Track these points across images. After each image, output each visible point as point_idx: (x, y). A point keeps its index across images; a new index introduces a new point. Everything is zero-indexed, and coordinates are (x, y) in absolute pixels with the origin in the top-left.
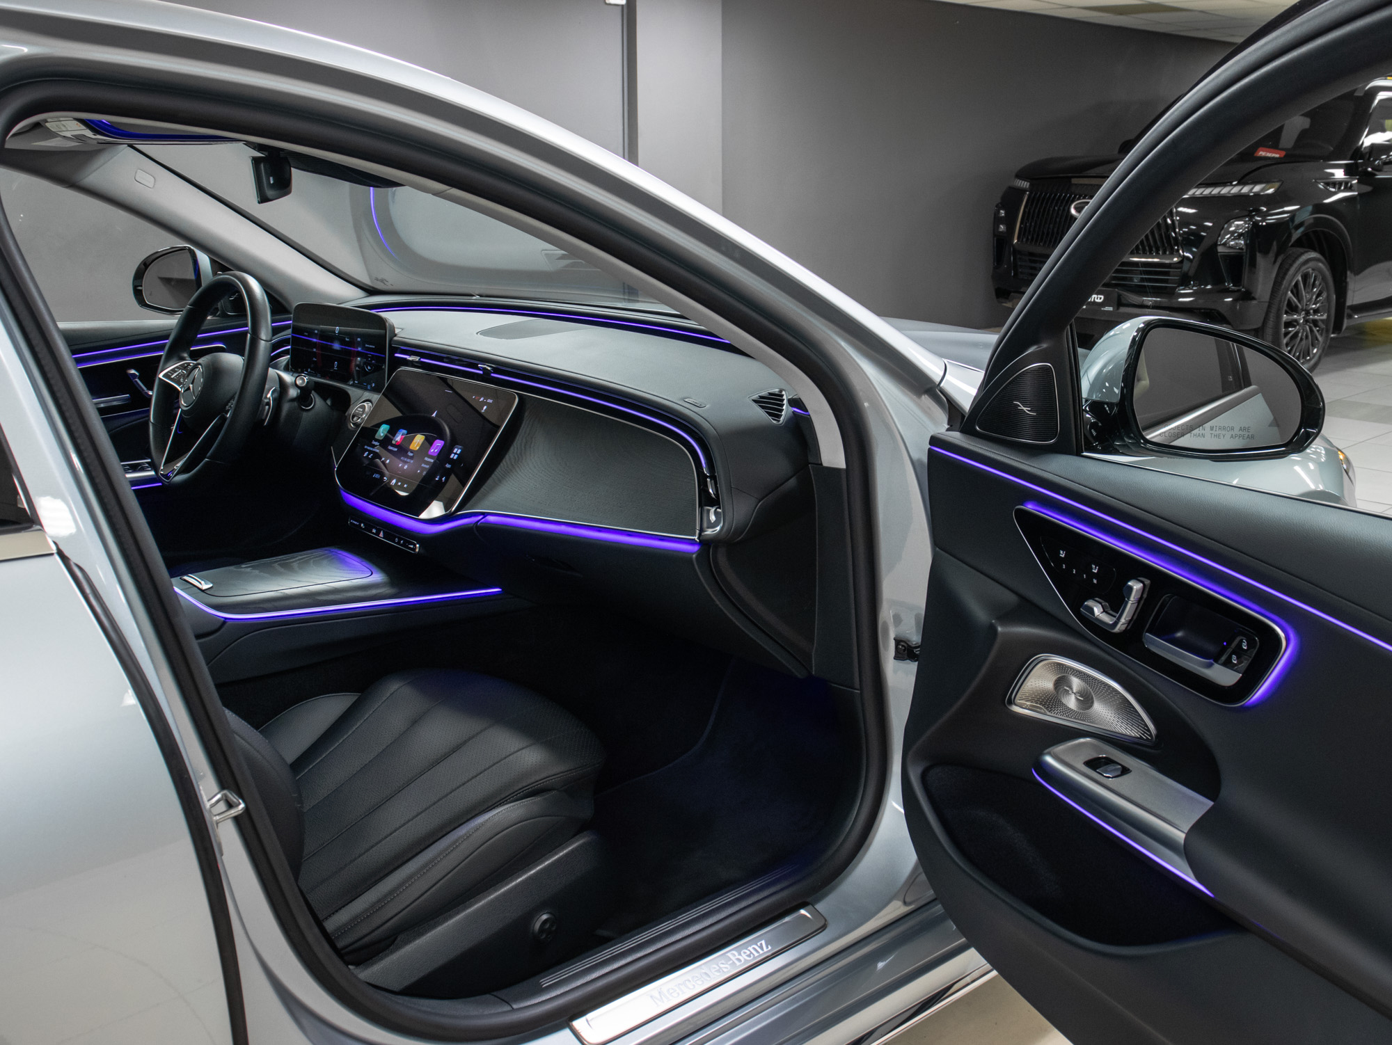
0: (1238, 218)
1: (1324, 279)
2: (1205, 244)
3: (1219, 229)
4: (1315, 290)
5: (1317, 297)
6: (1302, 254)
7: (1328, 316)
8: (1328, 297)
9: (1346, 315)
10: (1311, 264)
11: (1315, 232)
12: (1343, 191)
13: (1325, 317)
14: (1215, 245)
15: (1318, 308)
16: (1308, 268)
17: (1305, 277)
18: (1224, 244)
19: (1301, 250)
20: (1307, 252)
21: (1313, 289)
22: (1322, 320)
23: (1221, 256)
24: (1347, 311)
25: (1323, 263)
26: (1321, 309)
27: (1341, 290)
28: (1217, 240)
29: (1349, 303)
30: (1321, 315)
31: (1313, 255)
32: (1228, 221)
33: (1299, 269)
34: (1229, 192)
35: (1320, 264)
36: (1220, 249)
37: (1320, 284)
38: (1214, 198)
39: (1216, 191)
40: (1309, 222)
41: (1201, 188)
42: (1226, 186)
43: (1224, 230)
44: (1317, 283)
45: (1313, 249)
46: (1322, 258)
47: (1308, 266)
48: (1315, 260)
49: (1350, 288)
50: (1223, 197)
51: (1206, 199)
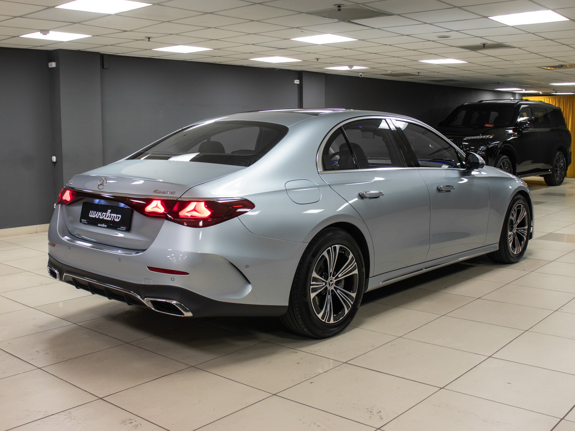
0: (482, 146)
1: (509, 164)
6: (502, 156)
10: (505, 160)
11: (505, 150)
12: (513, 137)
17: (503, 163)
20: (503, 156)
21: (506, 167)
24: (516, 174)
25: (508, 159)
31: (505, 156)
32: (479, 147)
33: (502, 161)
34: (479, 138)
35: (508, 160)
38: (474, 139)
39: (475, 137)
40: (503, 146)
41: (470, 137)
42: (478, 136)
43: (478, 150)
44: (507, 165)
45: (505, 155)
46: (508, 157)
47: (503, 160)
48: (506, 158)
49: (517, 168)
50: (477, 139)
51: (471, 140)
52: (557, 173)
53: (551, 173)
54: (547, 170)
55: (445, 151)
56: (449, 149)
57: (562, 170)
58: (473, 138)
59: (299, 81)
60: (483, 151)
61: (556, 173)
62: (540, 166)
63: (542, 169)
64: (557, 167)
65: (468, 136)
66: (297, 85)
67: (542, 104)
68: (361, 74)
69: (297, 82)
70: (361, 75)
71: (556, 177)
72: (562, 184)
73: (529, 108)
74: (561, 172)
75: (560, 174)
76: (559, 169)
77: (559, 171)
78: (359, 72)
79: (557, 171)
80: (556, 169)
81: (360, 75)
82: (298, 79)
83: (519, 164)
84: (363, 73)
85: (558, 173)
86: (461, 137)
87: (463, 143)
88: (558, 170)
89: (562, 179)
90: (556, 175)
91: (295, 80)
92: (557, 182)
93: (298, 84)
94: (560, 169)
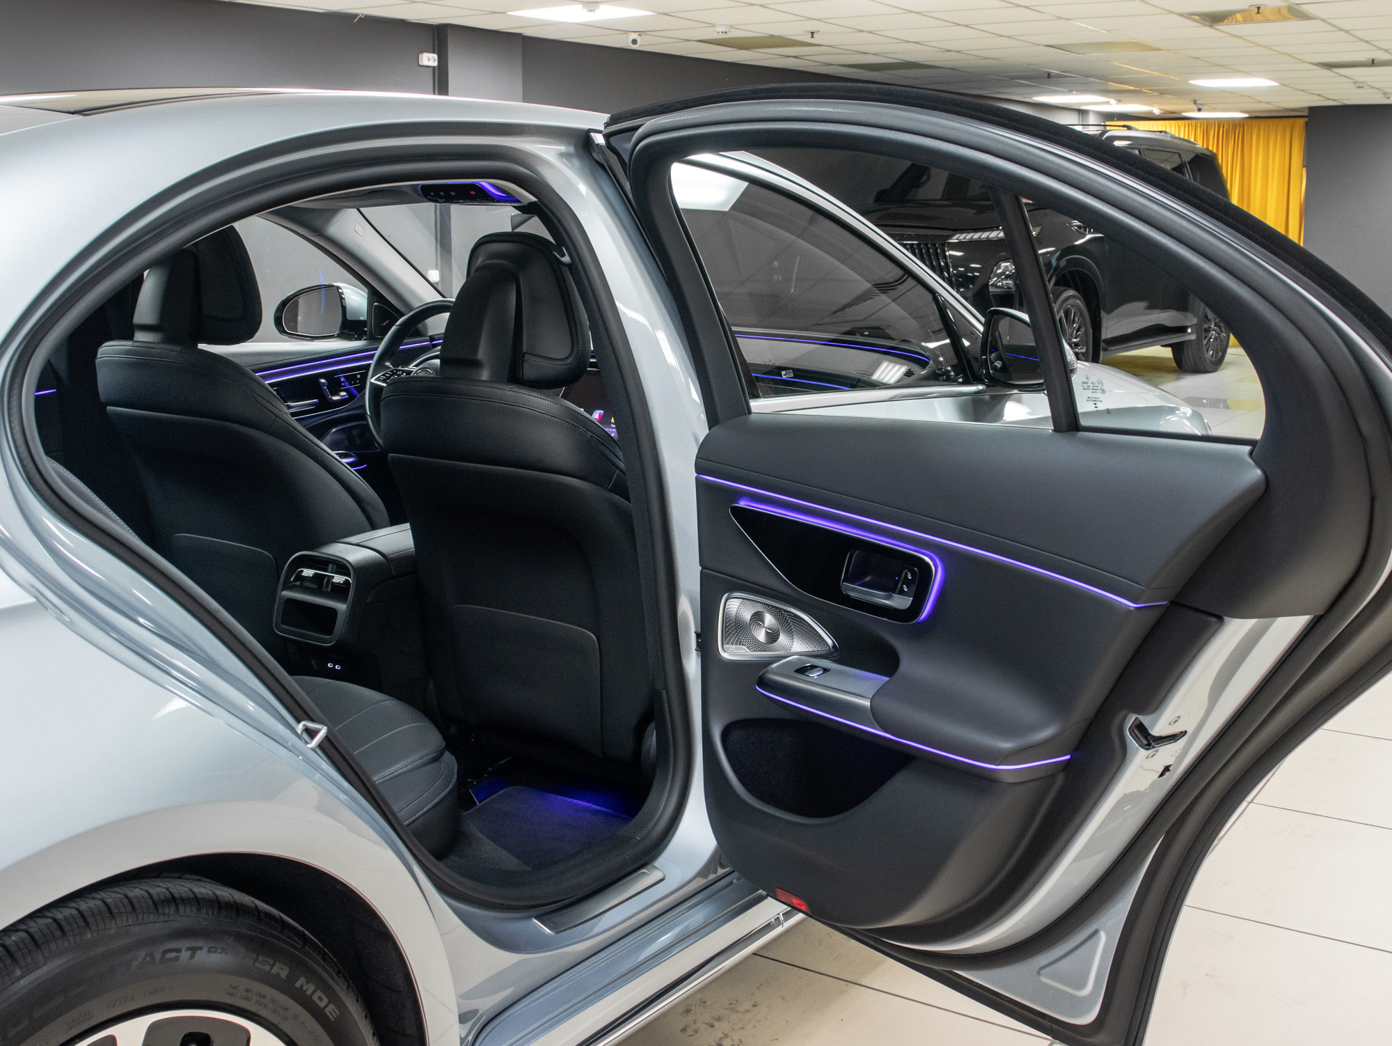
0: (1005, 260)
1: (1082, 315)
2: (979, 284)
3: (988, 271)
4: (1075, 325)
5: (1077, 331)
6: (1063, 291)
7: (1087, 349)
8: (1086, 331)
9: (1101, 348)
10: (1071, 301)
11: (1071, 272)
12: (1093, 233)
13: (1084, 350)
14: (987, 285)
15: (1079, 341)
16: (1068, 305)
17: (1067, 313)
18: (993, 285)
19: (1062, 288)
20: (1066, 290)
21: (1073, 325)
22: (1082, 353)
23: (992, 295)
24: (1102, 345)
25: (1080, 300)
26: (1080, 343)
27: (1097, 326)
28: (988, 281)
29: (1103, 337)
30: (1081, 349)
31: (1071, 292)
32: (997, 264)
33: (1062, 305)
34: (997, 237)
35: (1078, 301)
36: (991, 289)
37: (1079, 320)
38: (979, 242)
39: (985, 235)
40: (1063, 263)
41: (969, 233)
42: (993, 231)
43: (992, 272)
44: (1076, 319)
45: (1069, 286)
46: (1079, 295)
47: (1068, 302)
48: (1072, 297)
49: (1104, 324)
50: (989, 241)
51: (972, 243)
52: (1210, 335)
53: (1193, 337)
54: (1182, 330)
55: (884, 298)
56: (902, 288)
57: (1220, 329)
58: (976, 236)
59: (435, 56)
60: (1008, 277)
61: (1206, 337)
62: (1165, 317)
63: (1171, 326)
64: (1209, 321)
65: (962, 231)
66: (431, 70)
67: (1169, 139)
68: (634, 36)
69: (429, 59)
70: (634, 42)
71: (1205, 348)
72: (1223, 366)
73: (1136, 149)
74: (1219, 334)
75: (1216, 339)
76: (1212, 326)
77: (1214, 330)
78: (626, 32)
79: (1210, 331)
80: (1206, 326)
81: (630, 40)
82: (434, 53)
83: (1109, 312)
84: (640, 35)
85: (1211, 338)
86: (945, 233)
87: (948, 251)
88: (1210, 327)
89: (1220, 354)
90: (1205, 342)
91: (422, 52)
92: (1208, 361)
93: (434, 67)
94: (1215, 326)
